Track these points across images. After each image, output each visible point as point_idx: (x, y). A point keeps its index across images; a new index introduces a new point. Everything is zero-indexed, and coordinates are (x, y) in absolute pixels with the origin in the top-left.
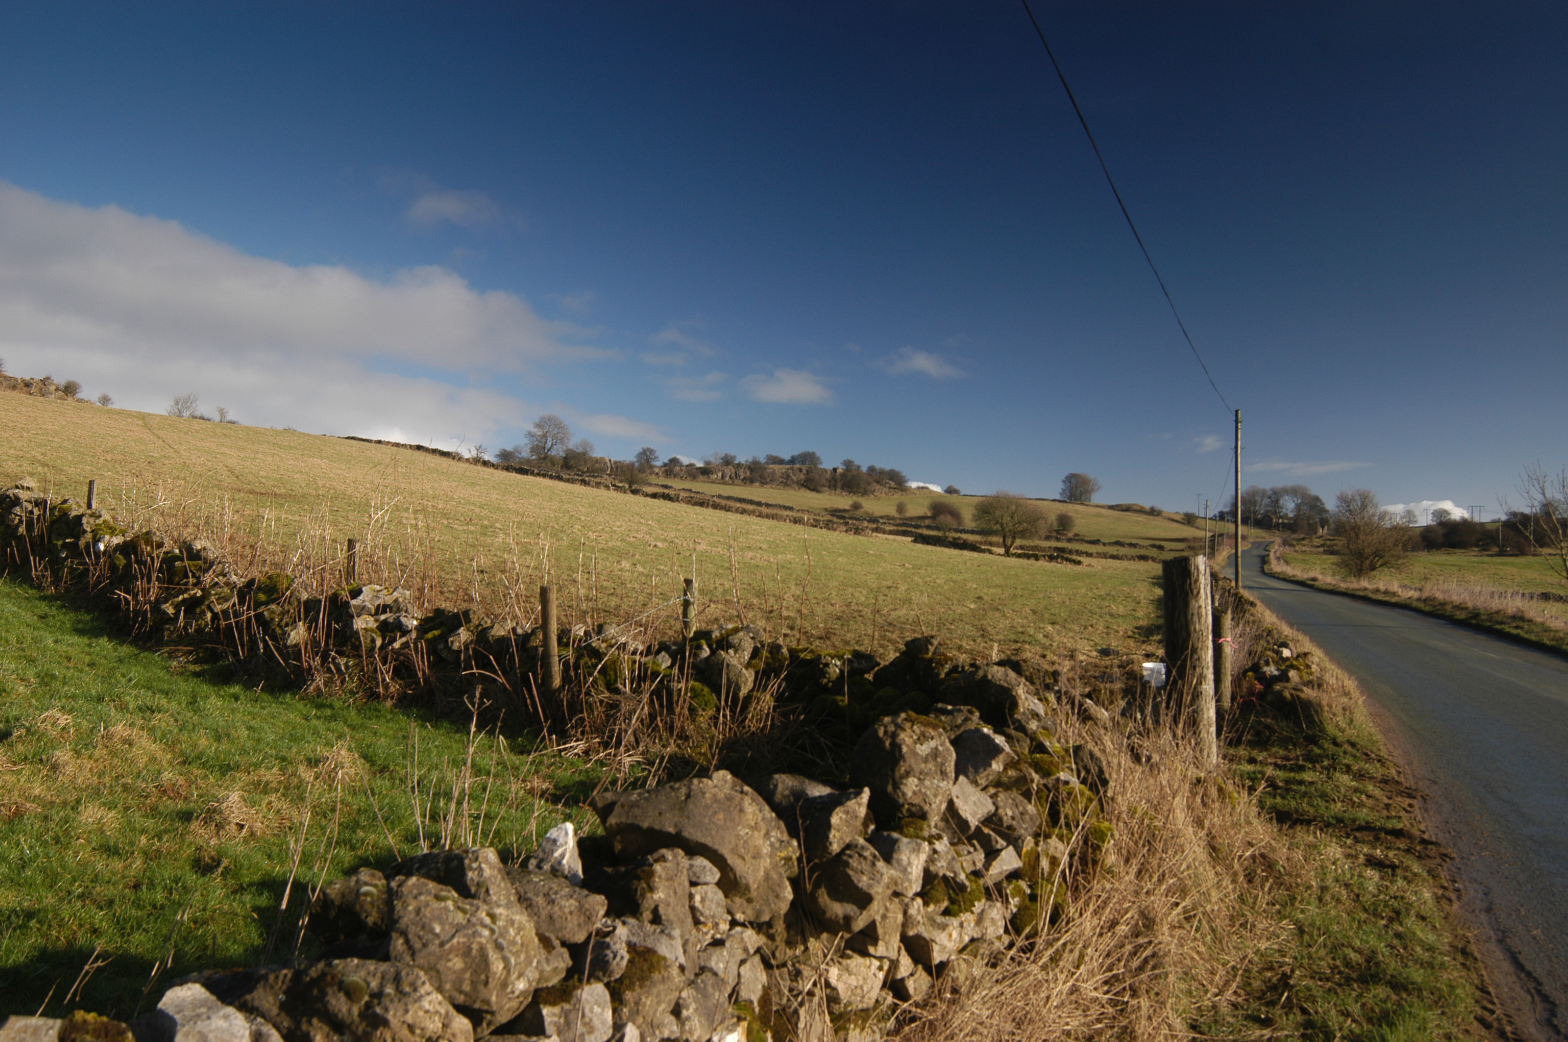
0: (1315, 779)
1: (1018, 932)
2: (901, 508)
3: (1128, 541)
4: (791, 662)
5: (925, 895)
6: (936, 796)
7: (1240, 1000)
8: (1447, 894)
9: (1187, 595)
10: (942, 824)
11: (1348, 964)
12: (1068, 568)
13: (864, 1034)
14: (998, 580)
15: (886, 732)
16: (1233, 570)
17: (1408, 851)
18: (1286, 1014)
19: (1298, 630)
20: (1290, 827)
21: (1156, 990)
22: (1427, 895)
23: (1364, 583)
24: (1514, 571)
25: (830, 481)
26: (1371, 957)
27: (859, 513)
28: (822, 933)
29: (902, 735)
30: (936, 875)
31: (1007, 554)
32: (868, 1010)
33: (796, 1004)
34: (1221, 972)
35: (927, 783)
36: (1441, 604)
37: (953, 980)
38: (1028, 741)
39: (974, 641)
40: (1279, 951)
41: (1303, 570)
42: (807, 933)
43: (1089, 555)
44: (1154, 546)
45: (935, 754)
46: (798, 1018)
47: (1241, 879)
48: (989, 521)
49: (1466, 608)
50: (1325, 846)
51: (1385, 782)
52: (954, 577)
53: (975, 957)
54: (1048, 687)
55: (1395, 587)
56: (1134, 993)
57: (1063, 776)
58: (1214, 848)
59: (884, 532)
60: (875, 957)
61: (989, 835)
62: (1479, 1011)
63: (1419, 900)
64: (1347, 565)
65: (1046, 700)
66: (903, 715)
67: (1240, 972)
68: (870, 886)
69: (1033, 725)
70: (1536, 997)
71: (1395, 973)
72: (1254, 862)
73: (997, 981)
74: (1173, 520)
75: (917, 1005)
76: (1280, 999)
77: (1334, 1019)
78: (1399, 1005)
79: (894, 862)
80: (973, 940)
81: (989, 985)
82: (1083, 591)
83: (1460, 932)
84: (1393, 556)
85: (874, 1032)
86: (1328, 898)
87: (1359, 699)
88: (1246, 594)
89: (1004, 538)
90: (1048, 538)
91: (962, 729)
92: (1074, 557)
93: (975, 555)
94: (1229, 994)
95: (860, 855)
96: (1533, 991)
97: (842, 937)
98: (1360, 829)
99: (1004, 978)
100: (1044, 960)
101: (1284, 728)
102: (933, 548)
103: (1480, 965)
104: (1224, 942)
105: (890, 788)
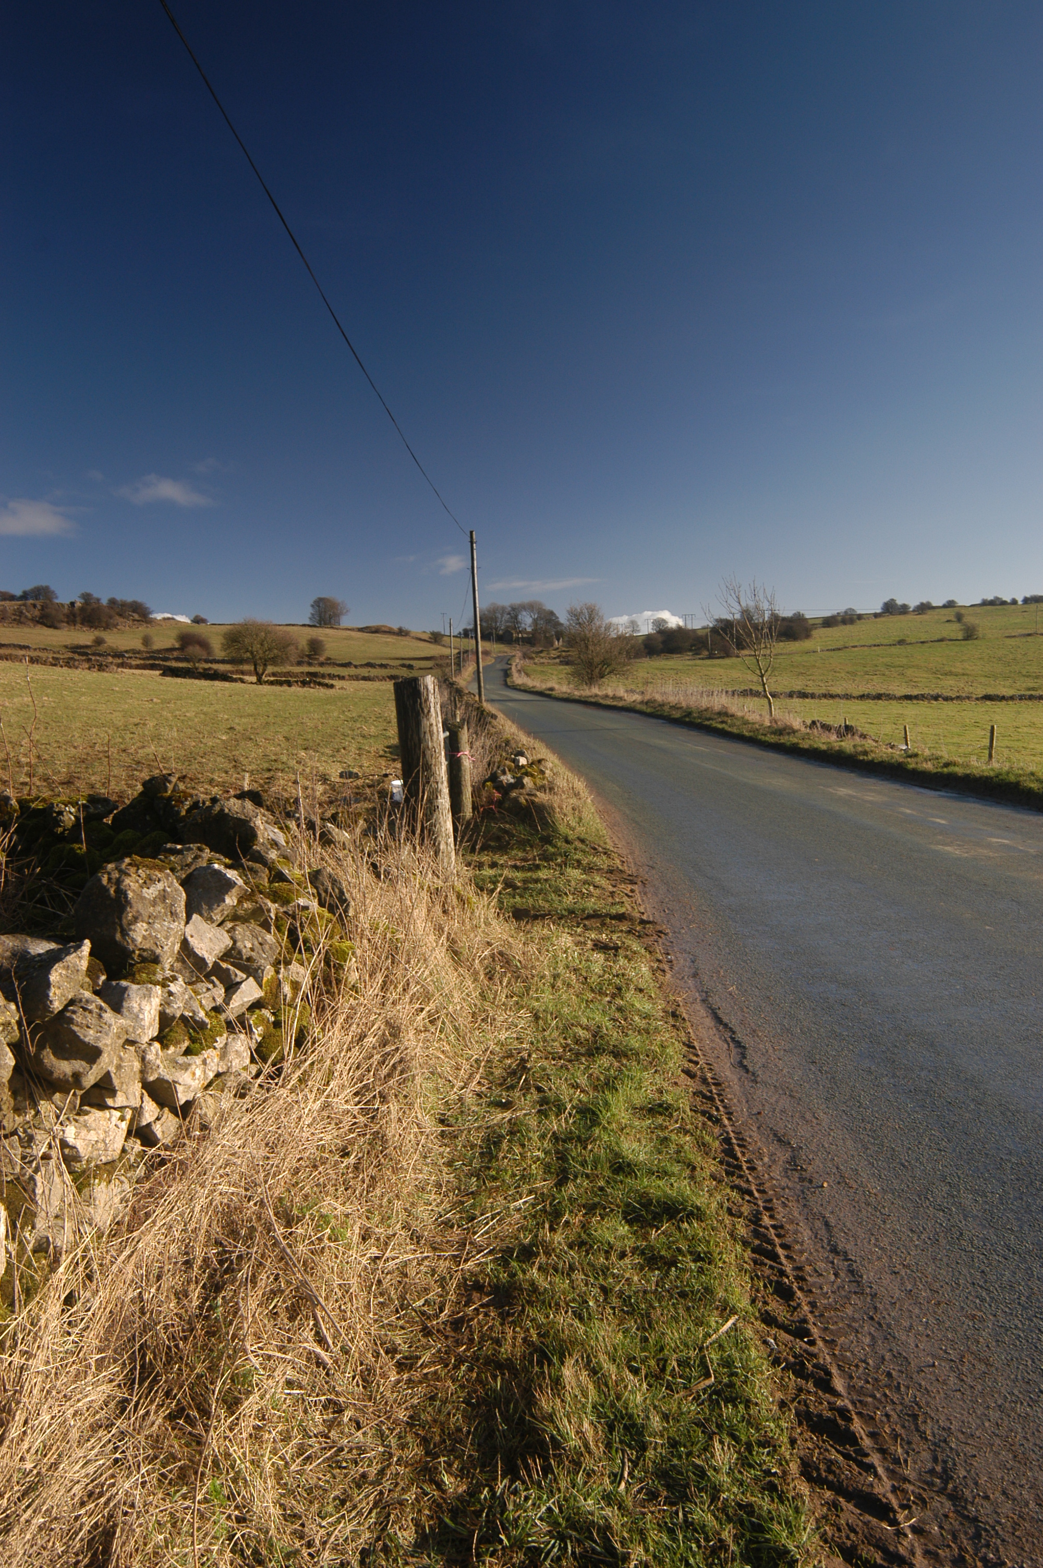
0: (550, 876)
1: (264, 1060)
2: (146, 641)
3: (378, 662)
4: (22, 813)
5: (162, 1039)
6: (167, 938)
7: (483, 1089)
8: (661, 966)
9: (418, 715)
10: (178, 965)
11: (577, 1041)
12: (322, 692)
13: (112, 1186)
14: (249, 710)
15: (109, 879)
16: (476, 686)
17: (629, 932)
18: (524, 1095)
19: (535, 738)
20: (527, 923)
21: (404, 1093)
22: (644, 969)
23: (595, 690)
24: (722, 671)
25: (68, 616)
26: (597, 1033)
27: (102, 648)
28: (54, 1093)
29: (127, 881)
30: (174, 1017)
31: (260, 682)
32: (114, 1161)
33: (30, 1171)
34: (466, 1066)
35: (157, 926)
36: (660, 705)
37: (201, 1118)
38: (267, 871)
39: (226, 772)
40: (518, 1039)
41: (542, 682)
42: (37, 1097)
43: (342, 678)
44: (403, 666)
45: (163, 896)
46: (35, 1184)
47: (482, 977)
48: (239, 649)
49: (681, 708)
50: (557, 937)
51: (611, 872)
52: (205, 709)
53: (222, 1091)
54: (289, 815)
55: (621, 692)
56: (384, 1098)
57: (302, 901)
58: (456, 953)
59: (131, 667)
60: (115, 1109)
61: (228, 970)
62: (687, 1065)
63: (637, 974)
64: (579, 675)
65: (287, 828)
66: (127, 860)
67: (483, 1064)
68: (98, 1039)
69: (273, 855)
70: (731, 1045)
71: (616, 1043)
72: (494, 960)
73: (247, 1110)
74: (420, 639)
75: (166, 1148)
76: (519, 1083)
77: (565, 1093)
78: (620, 1071)
79: (124, 1010)
80: (218, 1075)
81: (239, 1115)
82: (336, 714)
83: (672, 998)
84: (620, 663)
85: (122, 1182)
86: (559, 983)
87: (588, 798)
88: (487, 706)
89: (255, 666)
90: (299, 663)
91: (193, 867)
92: (326, 681)
93: (227, 684)
94: (473, 1085)
95: (85, 1009)
96: (729, 1039)
97: (74, 1094)
98: (589, 917)
99: (253, 1107)
100: (292, 1083)
101: (521, 831)
102: (183, 680)
103: (688, 1024)
104: (467, 1039)
105: (118, 936)
